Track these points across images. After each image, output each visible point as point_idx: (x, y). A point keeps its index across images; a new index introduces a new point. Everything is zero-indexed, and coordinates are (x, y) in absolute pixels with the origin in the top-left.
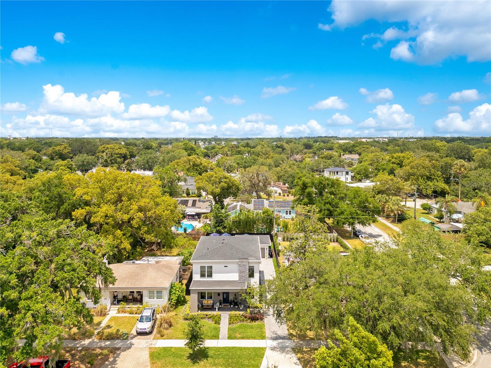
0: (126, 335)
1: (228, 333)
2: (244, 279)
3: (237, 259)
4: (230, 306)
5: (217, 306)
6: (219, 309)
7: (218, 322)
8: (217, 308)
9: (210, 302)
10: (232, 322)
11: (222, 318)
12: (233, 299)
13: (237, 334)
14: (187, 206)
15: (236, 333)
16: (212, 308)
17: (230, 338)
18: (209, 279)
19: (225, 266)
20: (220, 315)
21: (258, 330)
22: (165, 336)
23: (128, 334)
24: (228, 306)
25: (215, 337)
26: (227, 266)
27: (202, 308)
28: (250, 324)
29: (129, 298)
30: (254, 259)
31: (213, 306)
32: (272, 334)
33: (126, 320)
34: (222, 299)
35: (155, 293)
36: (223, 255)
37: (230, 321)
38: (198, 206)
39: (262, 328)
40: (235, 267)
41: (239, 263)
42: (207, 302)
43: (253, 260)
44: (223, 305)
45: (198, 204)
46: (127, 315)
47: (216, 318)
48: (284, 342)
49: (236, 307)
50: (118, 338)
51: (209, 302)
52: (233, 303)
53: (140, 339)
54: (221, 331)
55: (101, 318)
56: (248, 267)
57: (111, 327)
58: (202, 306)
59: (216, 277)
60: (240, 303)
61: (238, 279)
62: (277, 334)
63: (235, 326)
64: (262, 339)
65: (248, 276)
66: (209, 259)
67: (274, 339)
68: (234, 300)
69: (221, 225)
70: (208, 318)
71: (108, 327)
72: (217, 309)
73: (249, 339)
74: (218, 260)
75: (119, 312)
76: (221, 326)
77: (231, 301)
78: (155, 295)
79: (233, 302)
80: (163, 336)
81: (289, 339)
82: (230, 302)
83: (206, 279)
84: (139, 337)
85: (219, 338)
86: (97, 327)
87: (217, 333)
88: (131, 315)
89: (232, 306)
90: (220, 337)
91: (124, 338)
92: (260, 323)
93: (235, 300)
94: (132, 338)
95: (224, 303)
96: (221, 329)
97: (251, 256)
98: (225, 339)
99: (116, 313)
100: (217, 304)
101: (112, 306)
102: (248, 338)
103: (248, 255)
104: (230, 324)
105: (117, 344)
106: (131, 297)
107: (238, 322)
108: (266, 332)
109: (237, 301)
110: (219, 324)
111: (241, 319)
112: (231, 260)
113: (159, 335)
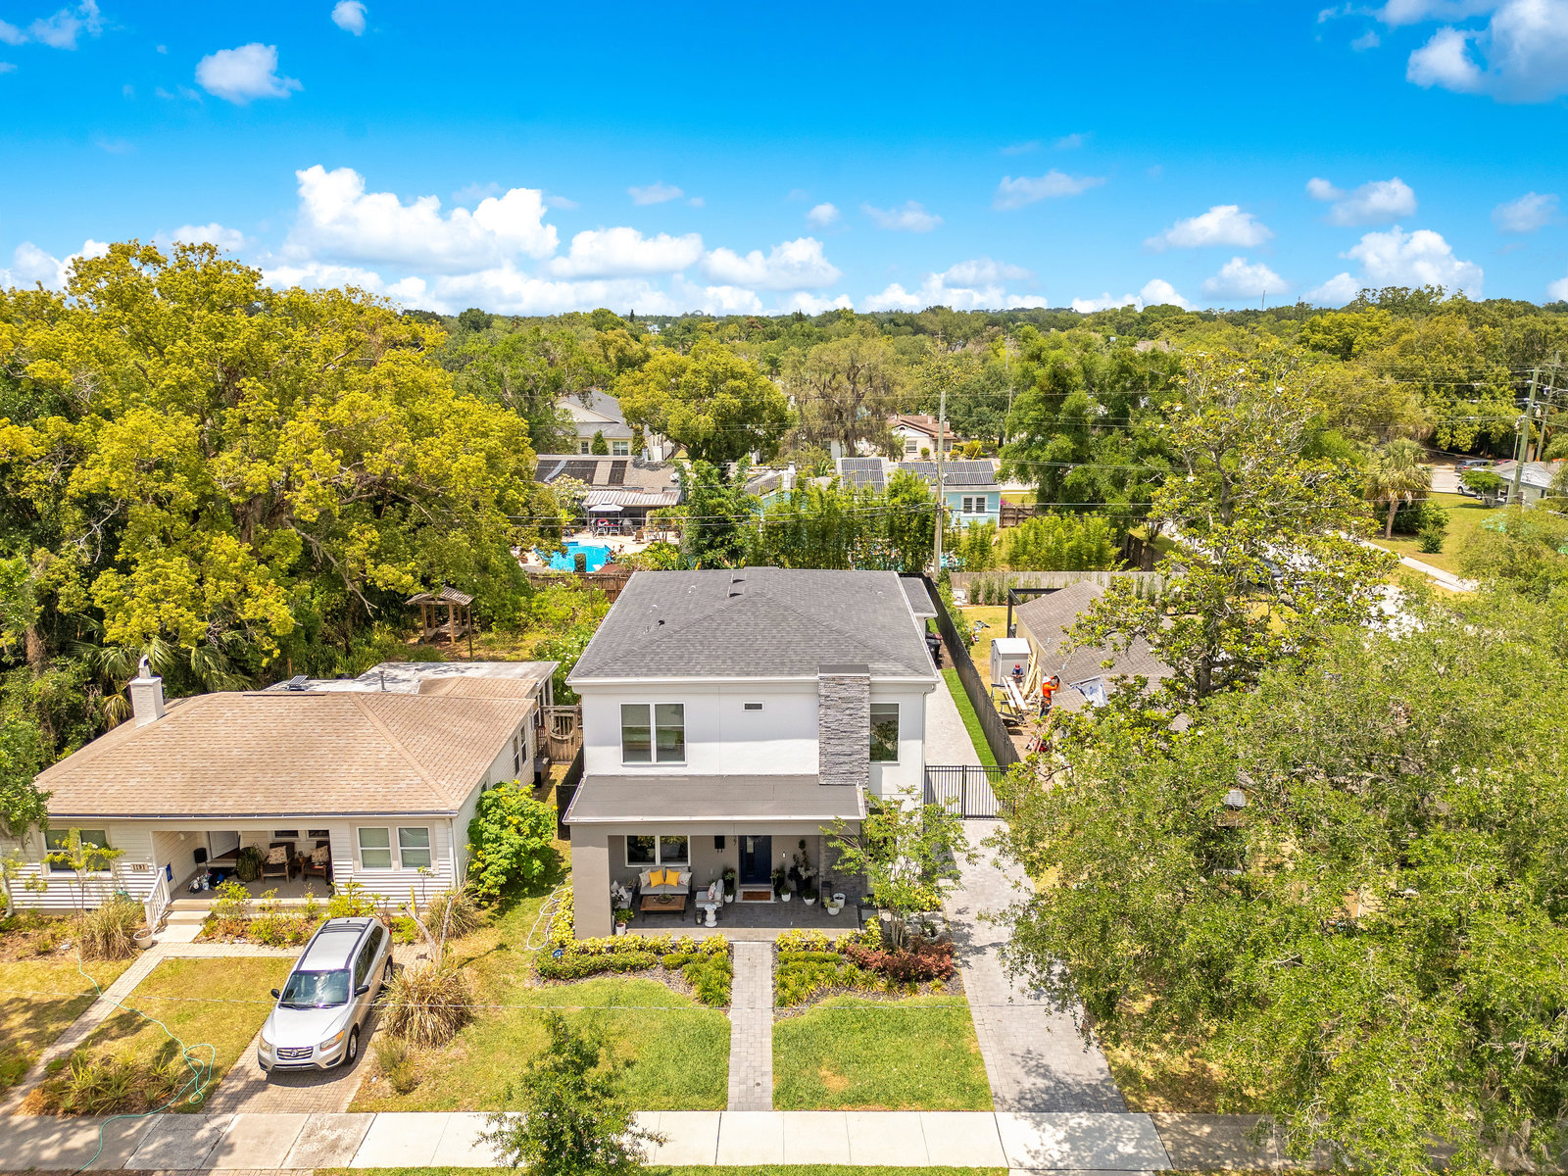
0: (203, 1077)
1: (776, 1064)
2: (846, 767)
3: (811, 671)
4: (778, 895)
5: (712, 899)
6: (724, 916)
7: (716, 995)
8: (710, 909)
9: (678, 878)
10: (794, 994)
11: (737, 965)
12: (790, 864)
13: (824, 1072)
14: (590, 481)
15: (818, 1061)
16: (684, 910)
17: (788, 1097)
18: (670, 769)
19: (748, 707)
20: (730, 949)
21: (939, 1045)
22: (423, 1088)
23: (216, 1071)
24: (766, 896)
25: (705, 1092)
26: (759, 707)
27: (635, 908)
28: (888, 1003)
29: (272, 861)
30: (900, 667)
31: (691, 896)
32: (1018, 1072)
33: (232, 979)
34: (735, 864)
35: (394, 838)
36: (739, 650)
37: (784, 986)
38: (634, 483)
39: (953, 1026)
40: (801, 708)
41: (823, 692)
42: (662, 879)
43: (894, 674)
44: (740, 892)
45: (632, 476)
46: (249, 950)
47: (708, 968)
48: (1100, 1132)
49: (809, 902)
50: (152, 1106)
51: (672, 878)
52: (792, 885)
53: (277, 1106)
54: (734, 1049)
55: (107, 968)
56: (866, 712)
57: (138, 1029)
58: (638, 897)
59: (703, 758)
60: (828, 884)
61: (813, 768)
62: (1047, 1068)
63: (809, 1015)
64: (972, 1108)
65: (867, 755)
66: (668, 671)
67: (1036, 1109)
68: (794, 870)
69: (722, 543)
70: (666, 968)
71: (128, 1023)
72: (711, 917)
73: (895, 1108)
74: (711, 673)
75: (209, 936)
76: (733, 1016)
77: (781, 871)
78: (395, 847)
79: (791, 877)
80: (406, 1092)
81: (1124, 1107)
82: (774, 876)
83: (654, 768)
84: (274, 1091)
85: (724, 1100)
86: (62, 1025)
87: (716, 1063)
88: (267, 952)
89: (786, 898)
90: (734, 1090)
91: (191, 1099)
92: (943, 998)
93: (801, 871)
94: (235, 1101)
95: (744, 880)
96: (735, 1035)
97: (883, 655)
98: (760, 1108)
99: (196, 941)
100: (713, 888)
101: (177, 902)
102: (893, 1104)
103: (868, 652)
104: (782, 1003)
105: (133, 1145)
106: (278, 856)
107: (824, 993)
108: (988, 1057)
109: (809, 873)
110: (725, 1003)
111: (842, 972)
112: (781, 673)
113: (387, 1083)
